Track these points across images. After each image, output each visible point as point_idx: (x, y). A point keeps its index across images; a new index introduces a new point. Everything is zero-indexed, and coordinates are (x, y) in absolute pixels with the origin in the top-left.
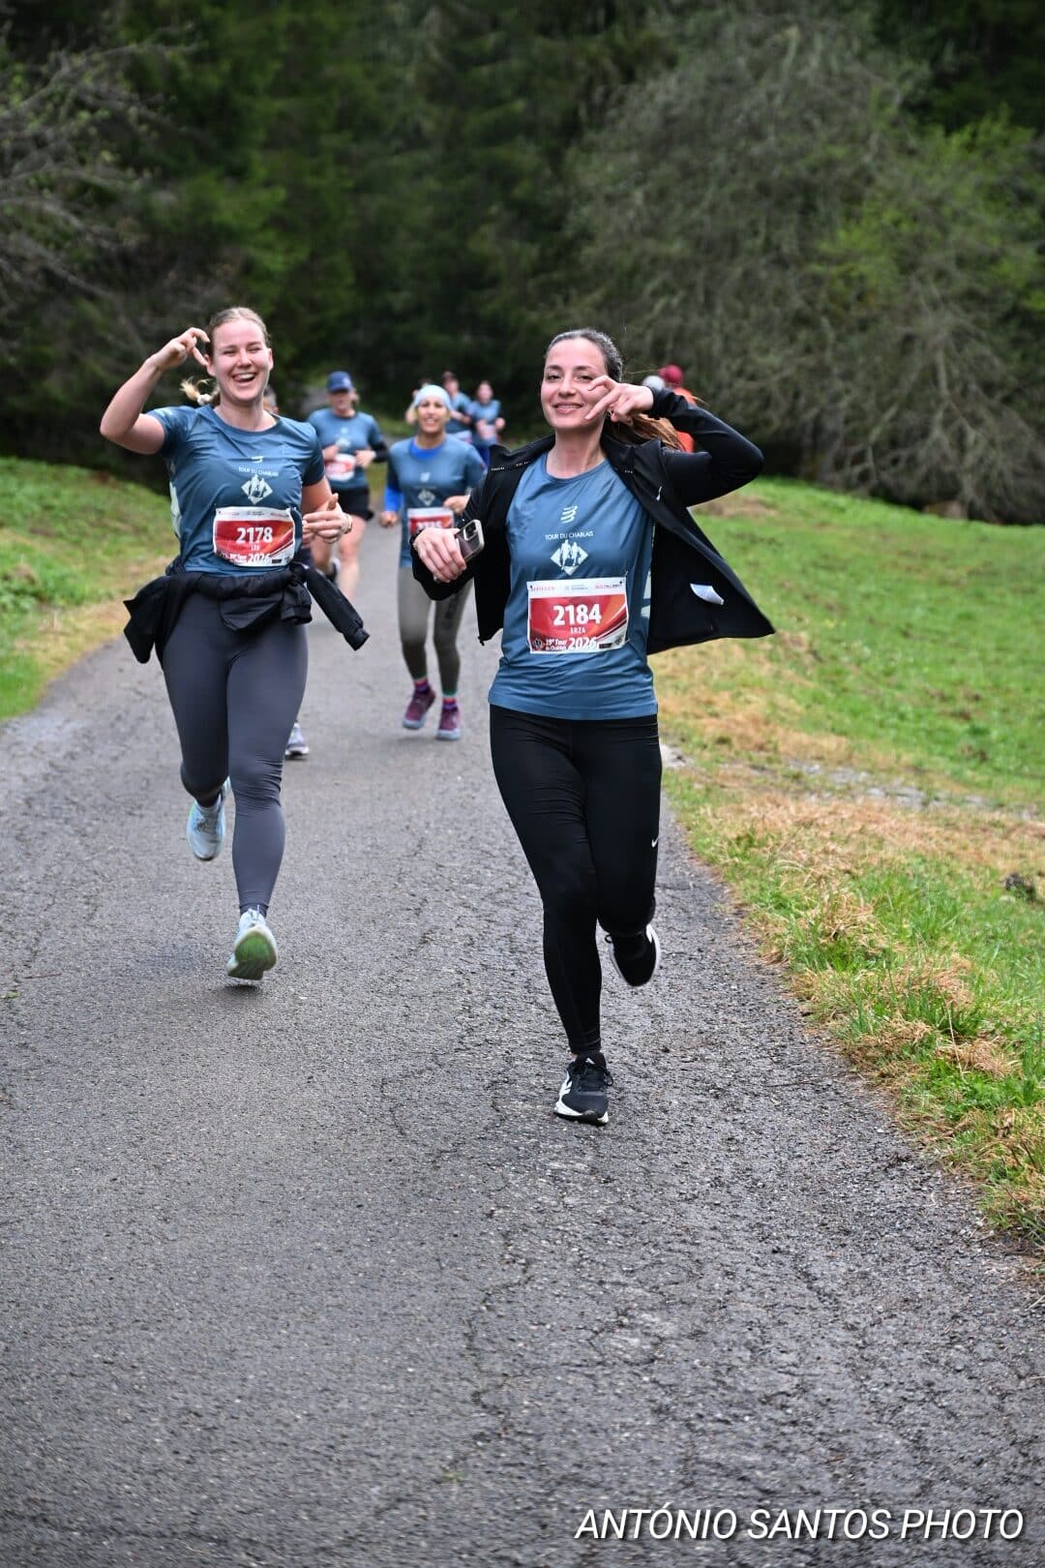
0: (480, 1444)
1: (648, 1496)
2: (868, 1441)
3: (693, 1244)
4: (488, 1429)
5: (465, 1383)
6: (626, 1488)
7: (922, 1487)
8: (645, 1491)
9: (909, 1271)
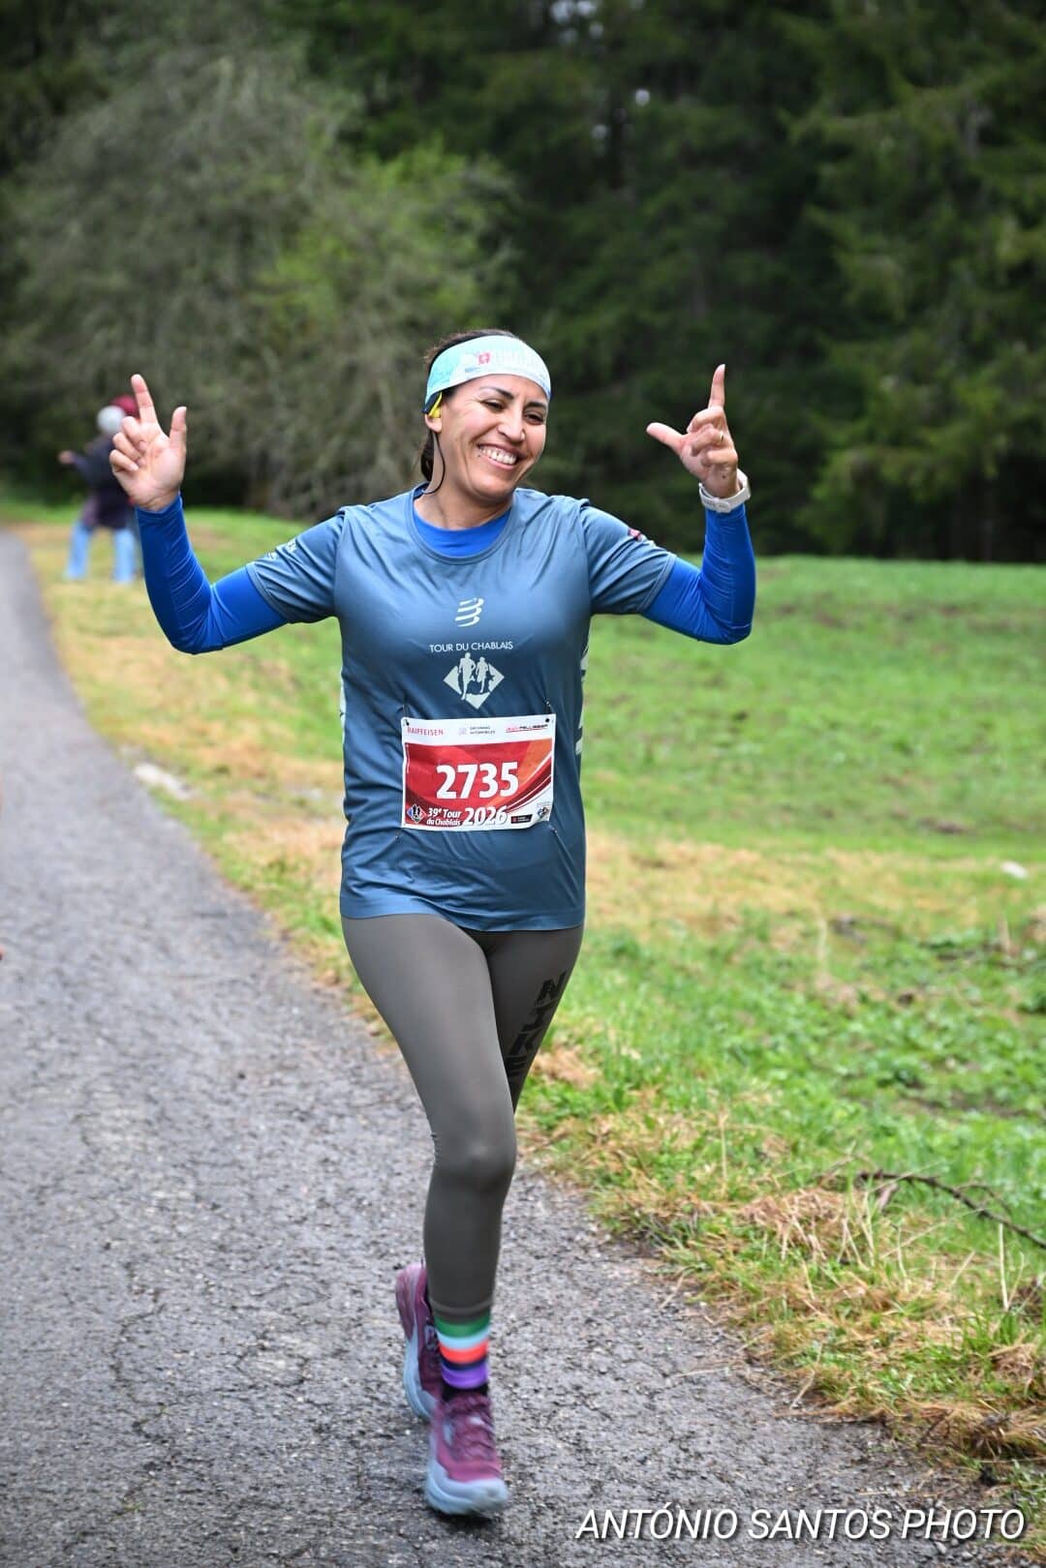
0: (152, 1473)
1: (329, 1514)
2: (530, 1447)
3: (315, 1265)
4: (158, 1458)
5: (122, 1415)
6: (307, 1507)
7: (593, 1488)
8: (326, 1509)
9: (534, 1279)
